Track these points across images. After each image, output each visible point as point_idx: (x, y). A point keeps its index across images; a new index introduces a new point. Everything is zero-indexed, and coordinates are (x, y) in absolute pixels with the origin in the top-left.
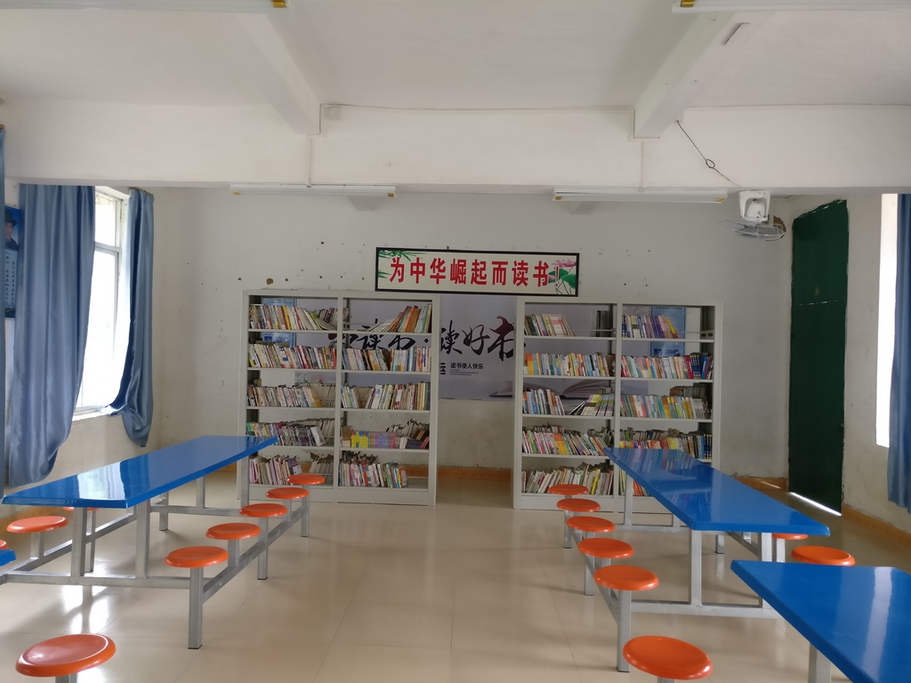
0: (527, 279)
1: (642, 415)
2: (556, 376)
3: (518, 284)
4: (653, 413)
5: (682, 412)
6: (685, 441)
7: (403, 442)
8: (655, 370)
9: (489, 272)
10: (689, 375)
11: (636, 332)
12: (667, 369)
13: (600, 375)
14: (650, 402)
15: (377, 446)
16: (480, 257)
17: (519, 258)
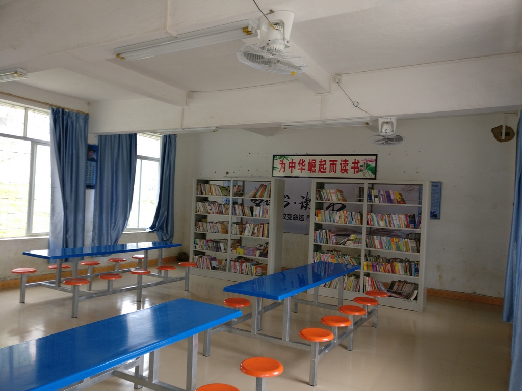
0: (348, 170)
1: (379, 248)
2: (332, 223)
3: (343, 173)
4: (386, 247)
5: (402, 247)
6: (404, 265)
7: (258, 253)
8: (388, 222)
9: (328, 166)
10: (407, 226)
11: (377, 199)
12: (394, 222)
13: (355, 223)
14: (384, 240)
15: (247, 254)
16: (323, 158)
17: (344, 158)
